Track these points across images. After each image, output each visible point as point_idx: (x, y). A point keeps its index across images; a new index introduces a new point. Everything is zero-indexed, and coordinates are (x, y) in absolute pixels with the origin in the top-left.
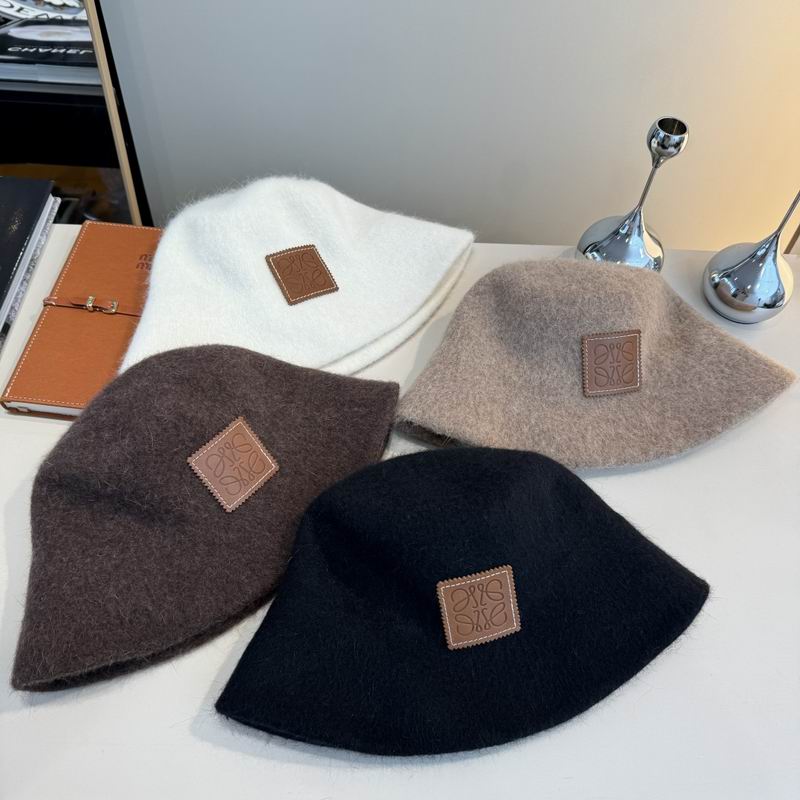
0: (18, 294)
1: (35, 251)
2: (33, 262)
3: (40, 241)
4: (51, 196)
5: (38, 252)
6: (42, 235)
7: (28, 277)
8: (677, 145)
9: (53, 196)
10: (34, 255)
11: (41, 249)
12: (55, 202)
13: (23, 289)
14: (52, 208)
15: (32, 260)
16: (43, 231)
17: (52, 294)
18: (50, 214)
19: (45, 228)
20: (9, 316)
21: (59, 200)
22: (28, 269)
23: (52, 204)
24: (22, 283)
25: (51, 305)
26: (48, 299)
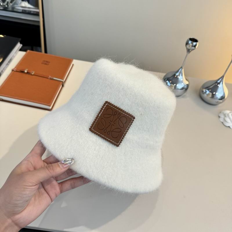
0: (5, 67)
1: (12, 57)
2: (11, 60)
4: (19, 43)
6: (15, 53)
8: (195, 46)
9: (21, 43)
12: (20, 46)
14: (19, 47)
17: (15, 67)
21: (22, 45)
22: (9, 61)
25: (14, 71)
26: (14, 69)
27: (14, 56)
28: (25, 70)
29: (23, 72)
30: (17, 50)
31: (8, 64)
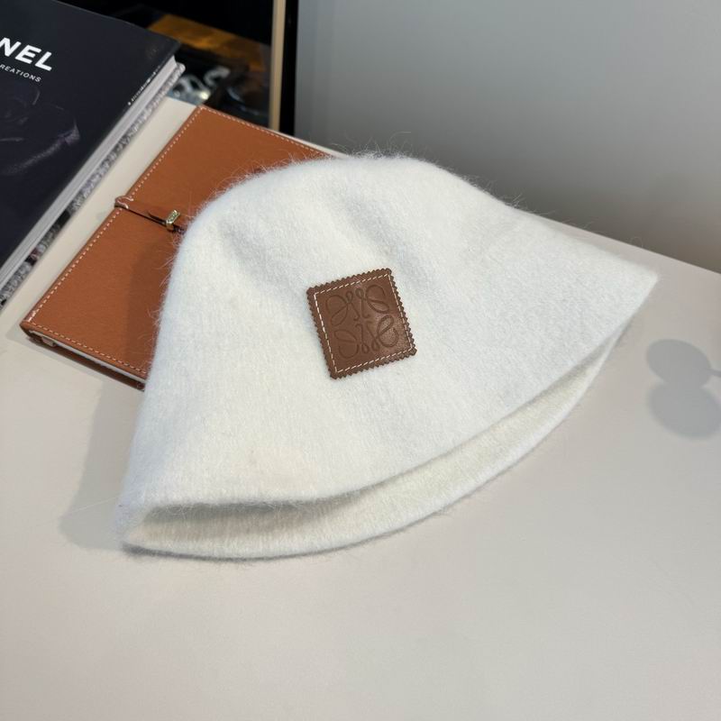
0: (93, 176)
1: (133, 126)
2: (126, 140)
3: (142, 114)
4: (173, 59)
5: (136, 128)
6: (147, 107)
7: (113, 157)
9: (178, 60)
10: (129, 131)
11: (141, 126)
12: (176, 69)
13: (101, 172)
14: (171, 77)
15: (125, 137)
16: (151, 103)
17: (129, 193)
18: (166, 84)
19: (154, 99)
20: (73, 202)
21: (182, 68)
22: (117, 146)
23: (172, 69)
24: (103, 163)
25: (124, 208)
26: (122, 199)
27: (140, 123)
28: (168, 213)
29: (160, 221)
30: (161, 90)
31: (109, 162)
